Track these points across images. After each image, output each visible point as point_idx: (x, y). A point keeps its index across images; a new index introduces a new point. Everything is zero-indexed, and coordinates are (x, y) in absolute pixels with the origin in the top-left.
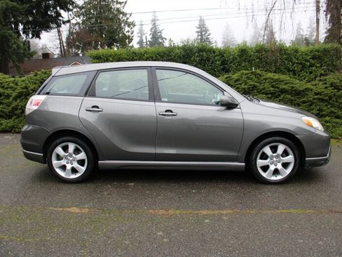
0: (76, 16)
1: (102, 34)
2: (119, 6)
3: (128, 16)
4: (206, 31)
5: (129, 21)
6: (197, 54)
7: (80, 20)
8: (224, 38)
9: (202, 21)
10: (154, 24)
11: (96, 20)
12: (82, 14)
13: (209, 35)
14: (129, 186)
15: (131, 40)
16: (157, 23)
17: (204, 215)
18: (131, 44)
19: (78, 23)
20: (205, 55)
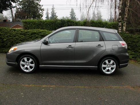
0: (19, 5)
1: (30, 13)
2: (37, 2)
3: (41, 6)
4: (74, 14)
5: (42, 8)
6: (66, 23)
7: (21, 7)
8: (81, 17)
9: (72, 10)
10: (53, 10)
11: (28, 7)
12: (22, 4)
13: (75, 16)
14: (19, 75)
15: (42, 16)
16: (54, 10)
17: (43, 87)
18: (42, 18)
19: (20, 8)
20: (70, 24)
